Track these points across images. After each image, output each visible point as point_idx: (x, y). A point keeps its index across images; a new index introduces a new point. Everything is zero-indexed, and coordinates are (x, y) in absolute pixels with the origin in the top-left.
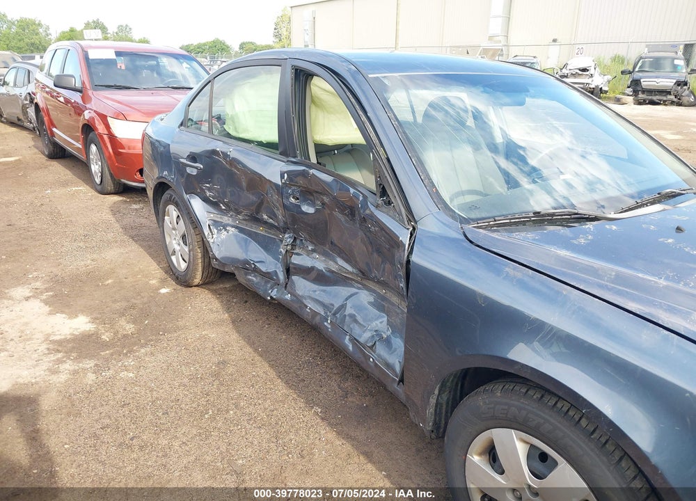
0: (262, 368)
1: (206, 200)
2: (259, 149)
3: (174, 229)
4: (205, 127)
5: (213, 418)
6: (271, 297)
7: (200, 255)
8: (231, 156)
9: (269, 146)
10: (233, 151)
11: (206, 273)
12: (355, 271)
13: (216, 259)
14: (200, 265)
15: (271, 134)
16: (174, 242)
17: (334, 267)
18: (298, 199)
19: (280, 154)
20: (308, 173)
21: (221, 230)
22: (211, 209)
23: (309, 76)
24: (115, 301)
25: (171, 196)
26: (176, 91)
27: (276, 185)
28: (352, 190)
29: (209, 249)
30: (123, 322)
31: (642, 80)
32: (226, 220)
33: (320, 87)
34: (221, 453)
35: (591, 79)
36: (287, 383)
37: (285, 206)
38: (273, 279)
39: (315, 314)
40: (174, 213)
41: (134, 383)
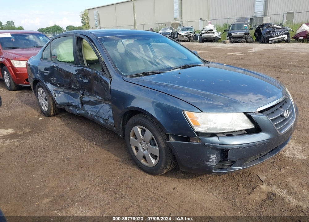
0: (76, 135)
1: (52, 84)
2: (68, 64)
3: (42, 96)
4: (50, 59)
5: (60, 148)
6: (78, 114)
7: (52, 103)
8: (59, 67)
9: (72, 63)
10: (60, 66)
11: (55, 110)
12: (102, 99)
13: (58, 104)
14: (52, 107)
15: (72, 59)
16: (42, 101)
17: (96, 99)
18: (82, 78)
19: (75, 64)
20: (84, 69)
21: (58, 94)
22: (55, 87)
23: (82, 39)
24: (22, 124)
25: (40, 84)
26: (38, 48)
27: (74, 74)
28: (96, 72)
29: (55, 101)
30: (26, 129)
31: (232, 33)
32: (60, 90)
33: (85, 42)
34: (63, 155)
35: (213, 34)
36: (84, 138)
37: (78, 81)
38: (77, 108)
39: (92, 115)
40: (41, 90)
41: (32, 143)
